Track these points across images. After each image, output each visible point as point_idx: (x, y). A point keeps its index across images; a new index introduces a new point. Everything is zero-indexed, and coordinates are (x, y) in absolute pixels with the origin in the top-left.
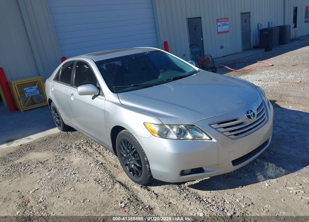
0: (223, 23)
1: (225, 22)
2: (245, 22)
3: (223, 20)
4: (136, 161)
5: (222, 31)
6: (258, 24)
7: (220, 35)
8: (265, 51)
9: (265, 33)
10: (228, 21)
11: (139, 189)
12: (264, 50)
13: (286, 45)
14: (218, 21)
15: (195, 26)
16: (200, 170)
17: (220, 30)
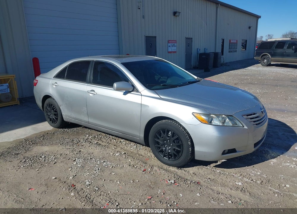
0: (172, 44)
1: (174, 44)
2: (188, 46)
3: (173, 42)
4: (176, 146)
5: (171, 51)
6: (197, 49)
7: (170, 54)
8: (205, 71)
9: (203, 56)
10: (176, 43)
11: (177, 170)
12: (203, 71)
13: (219, 68)
14: (169, 42)
15: (151, 44)
16: (233, 151)
17: (170, 50)
